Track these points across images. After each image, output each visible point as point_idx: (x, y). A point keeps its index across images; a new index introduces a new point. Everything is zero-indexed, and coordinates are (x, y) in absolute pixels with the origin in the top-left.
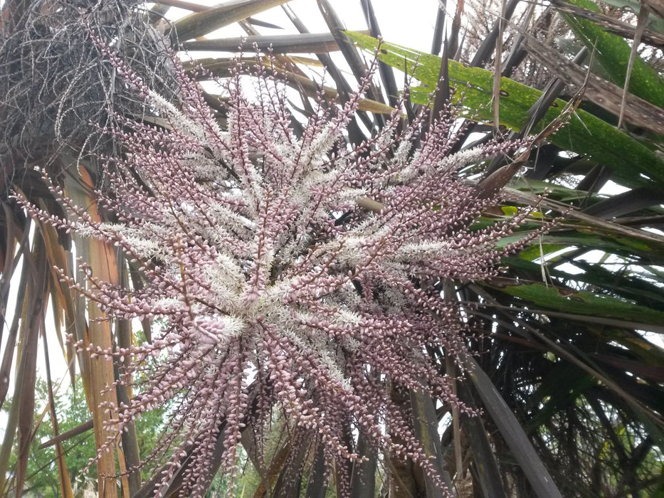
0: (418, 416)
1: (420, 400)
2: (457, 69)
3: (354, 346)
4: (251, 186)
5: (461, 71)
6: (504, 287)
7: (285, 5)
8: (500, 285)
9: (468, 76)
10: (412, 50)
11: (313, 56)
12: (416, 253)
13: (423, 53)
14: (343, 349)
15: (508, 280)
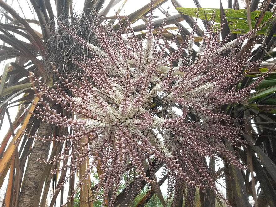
0: (234, 177)
1: (234, 170)
2: (232, 12)
3: (181, 140)
4: (119, 70)
5: (234, 13)
6: (270, 110)
7: (159, 7)
8: (268, 110)
9: (238, 14)
10: (208, 9)
11: (174, 25)
12: (201, 90)
13: (213, 9)
14: (178, 142)
15: (272, 107)
